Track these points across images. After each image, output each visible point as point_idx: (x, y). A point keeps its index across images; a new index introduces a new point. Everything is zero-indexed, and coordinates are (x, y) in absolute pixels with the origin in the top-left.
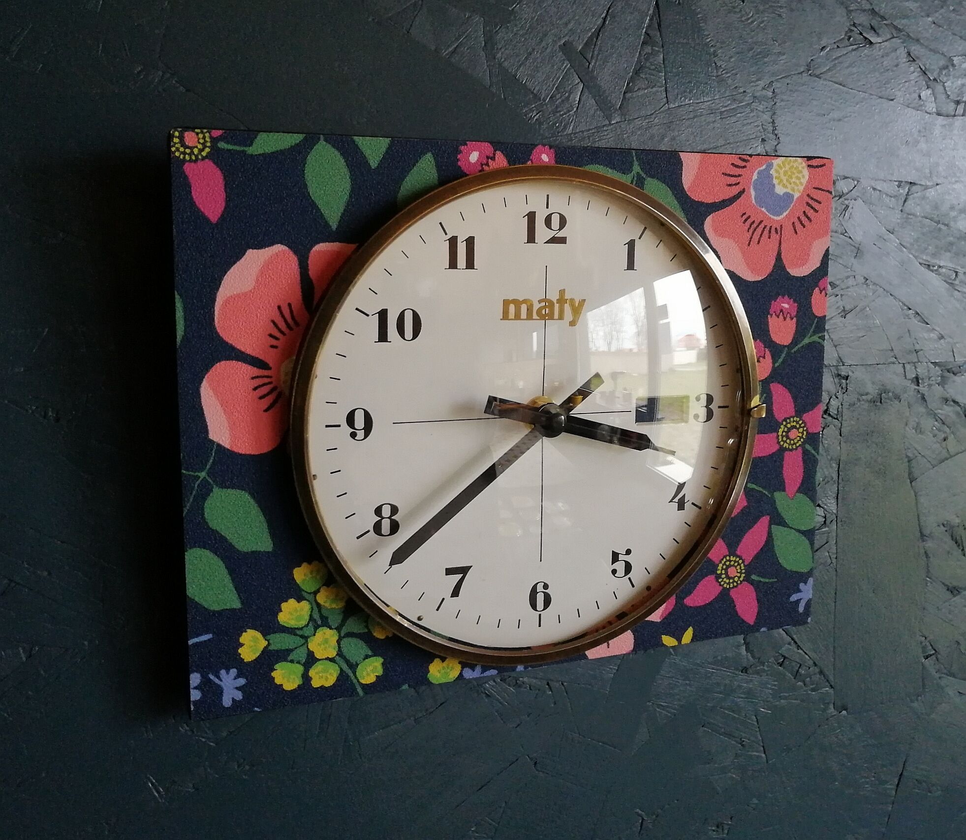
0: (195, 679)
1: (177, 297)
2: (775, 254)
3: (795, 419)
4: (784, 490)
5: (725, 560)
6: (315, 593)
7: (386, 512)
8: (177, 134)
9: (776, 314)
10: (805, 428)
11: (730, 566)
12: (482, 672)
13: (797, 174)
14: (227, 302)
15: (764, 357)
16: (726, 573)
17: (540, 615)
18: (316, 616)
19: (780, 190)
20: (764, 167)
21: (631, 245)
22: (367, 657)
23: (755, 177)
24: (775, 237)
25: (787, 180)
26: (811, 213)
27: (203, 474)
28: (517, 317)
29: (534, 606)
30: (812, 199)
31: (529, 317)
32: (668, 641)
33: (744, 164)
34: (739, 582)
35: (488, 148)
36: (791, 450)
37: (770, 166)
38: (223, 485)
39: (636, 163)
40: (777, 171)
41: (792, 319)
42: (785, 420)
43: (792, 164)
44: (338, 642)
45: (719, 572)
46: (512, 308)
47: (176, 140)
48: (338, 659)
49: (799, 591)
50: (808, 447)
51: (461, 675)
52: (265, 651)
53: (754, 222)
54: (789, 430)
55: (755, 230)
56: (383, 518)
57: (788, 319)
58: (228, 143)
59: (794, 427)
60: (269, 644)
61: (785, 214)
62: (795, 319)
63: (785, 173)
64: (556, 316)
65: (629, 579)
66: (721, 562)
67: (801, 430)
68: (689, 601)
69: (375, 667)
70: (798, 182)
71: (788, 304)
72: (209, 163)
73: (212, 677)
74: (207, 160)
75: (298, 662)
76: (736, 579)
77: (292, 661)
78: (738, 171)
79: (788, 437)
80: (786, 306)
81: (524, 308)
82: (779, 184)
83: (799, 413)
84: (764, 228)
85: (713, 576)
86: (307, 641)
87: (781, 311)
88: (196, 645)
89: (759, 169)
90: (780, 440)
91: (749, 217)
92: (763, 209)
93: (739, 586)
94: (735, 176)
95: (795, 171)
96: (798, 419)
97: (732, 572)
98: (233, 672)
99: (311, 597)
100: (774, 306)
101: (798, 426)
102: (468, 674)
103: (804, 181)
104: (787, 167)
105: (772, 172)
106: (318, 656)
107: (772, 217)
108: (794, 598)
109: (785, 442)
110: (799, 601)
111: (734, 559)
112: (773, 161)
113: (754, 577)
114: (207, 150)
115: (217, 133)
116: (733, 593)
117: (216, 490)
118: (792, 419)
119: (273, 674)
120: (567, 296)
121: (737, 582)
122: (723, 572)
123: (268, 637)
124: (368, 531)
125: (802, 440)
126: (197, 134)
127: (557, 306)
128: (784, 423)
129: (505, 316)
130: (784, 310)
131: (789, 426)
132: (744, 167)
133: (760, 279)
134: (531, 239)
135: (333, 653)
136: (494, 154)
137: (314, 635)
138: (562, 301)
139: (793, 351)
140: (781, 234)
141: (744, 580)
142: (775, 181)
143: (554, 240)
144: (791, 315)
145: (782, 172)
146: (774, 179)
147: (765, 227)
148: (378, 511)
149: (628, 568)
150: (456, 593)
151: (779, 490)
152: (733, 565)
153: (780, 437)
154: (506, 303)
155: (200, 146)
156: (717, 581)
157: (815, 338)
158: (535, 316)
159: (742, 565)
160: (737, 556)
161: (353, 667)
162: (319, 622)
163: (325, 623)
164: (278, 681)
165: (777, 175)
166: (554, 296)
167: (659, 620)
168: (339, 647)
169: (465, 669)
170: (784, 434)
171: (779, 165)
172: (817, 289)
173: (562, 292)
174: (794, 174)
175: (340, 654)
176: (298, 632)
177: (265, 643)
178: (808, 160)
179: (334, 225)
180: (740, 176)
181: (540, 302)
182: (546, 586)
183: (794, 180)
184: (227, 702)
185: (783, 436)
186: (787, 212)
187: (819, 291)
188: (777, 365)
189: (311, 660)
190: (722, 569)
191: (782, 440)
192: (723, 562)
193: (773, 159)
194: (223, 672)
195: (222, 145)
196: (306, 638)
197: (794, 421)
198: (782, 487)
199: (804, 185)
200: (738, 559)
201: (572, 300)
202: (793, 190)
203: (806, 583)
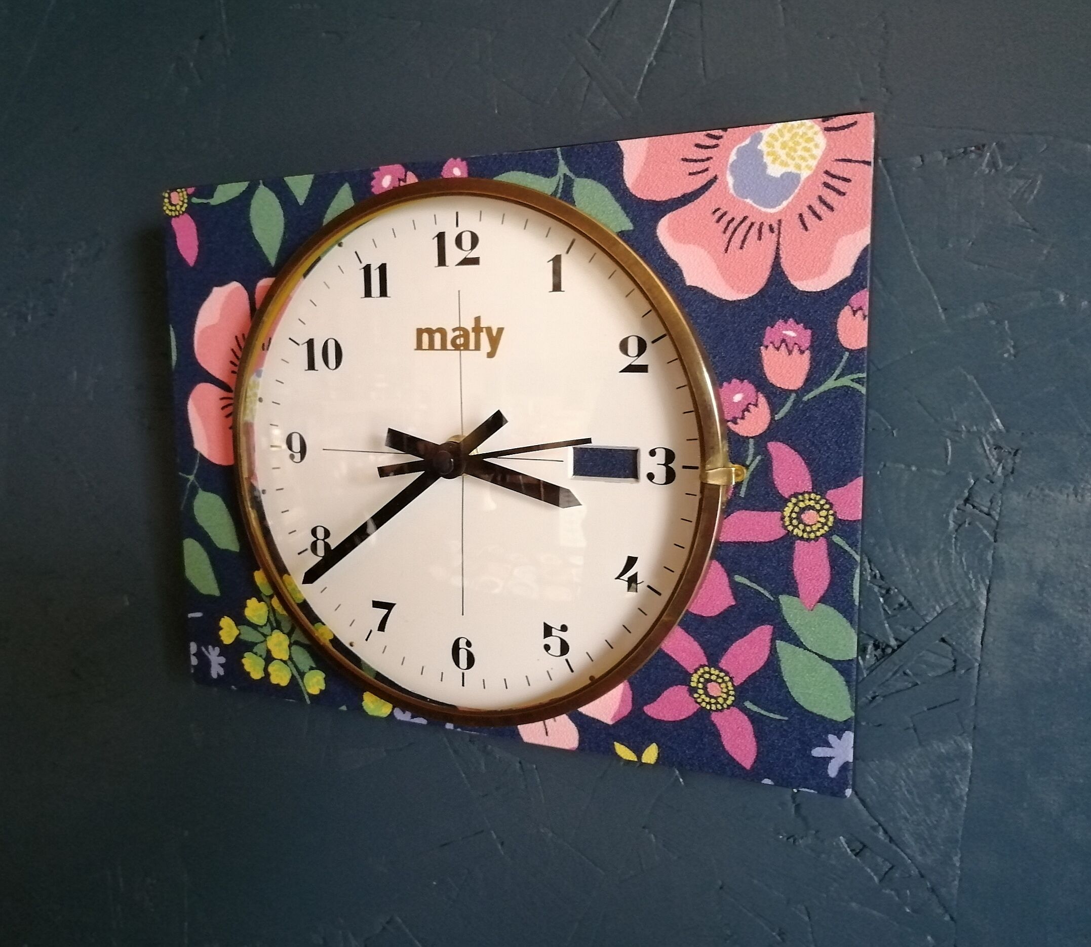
0: (193, 647)
1: (172, 329)
2: (769, 262)
3: (813, 496)
4: (795, 594)
5: (702, 671)
6: (271, 597)
7: (320, 533)
8: (167, 195)
9: (774, 345)
10: (831, 512)
11: (709, 681)
12: (413, 717)
13: (804, 144)
14: (202, 332)
15: (756, 405)
16: (705, 689)
17: (463, 674)
18: (272, 619)
19: (775, 170)
20: (747, 142)
21: (557, 260)
22: (311, 669)
23: (733, 157)
24: (769, 239)
25: (788, 155)
26: (830, 197)
27: (191, 478)
28: (431, 347)
29: (457, 662)
30: (834, 176)
31: (444, 347)
32: (624, 752)
33: (714, 142)
34: (725, 706)
35: (398, 168)
36: (808, 540)
37: (758, 139)
38: (206, 489)
39: (562, 162)
40: (769, 144)
41: (802, 352)
42: (795, 495)
43: (794, 131)
44: (290, 646)
45: (693, 684)
46: (425, 337)
47: (166, 200)
48: (289, 663)
49: (828, 745)
50: (836, 539)
51: (392, 713)
52: (237, 639)
53: (733, 219)
54: (803, 510)
55: (735, 230)
56: (318, 539)
57: (796, 351)
58: (198, 198)
59: (811, 508)
60: (240, 634)
61: (785, 203)
62: (807, 353)
63: (784, 146)
64: (472, 345)
65: (567, 661)
66: (696, 672)
67: (824, 513)
68: (651, 710)
69: (318, 681)
70: (806, 155)
71: (795, 331)
72: (187, 217)
73: (203, 649)
74: (185, 214)
75: (261, 656)
76: (720, 700)
77: (256, 654)
78: (704, 153)
79: (801, 521)
80: (791, 334)
81: (437, 337)
82: (774, 161)
83: (819, 488)
84: (750, 228)
85: (685, 688)
86: (265, 641)
87: (783, 341)
88: (192, 618)
89: (738, 146)
90: (787, 523)
91: (725, 213)
92: (749, 201)
93: (726, 711)
94: (703, 161)
95: (801, 140)
96: (818, 497)
97: (713, 689)
98: (217, 650)
99: (267, 600)
100: (770, 334)
101: (818, 507)
102: (400, 715)
103: (818, 153)
104: (787, 136)
105: (762, 146)
106: (275, 654)
107: (763, 209)
108: (818, 752)
109: (797, 527)
110: (827, 760)
111: (717, 672)
112: (761, 132)
113: (748, 704)
114: (186, 205)
115: (191, 190)
116: (715, 717)
117: (200, 491)
118: (806, 496)
119: (244, 661)
120: (483, 324)
121: (722, 705)
122: (700, 686)
123: (239, 627)
124: (306, 550)
125: (826, 528)
126: (179, 193)
127: (472, 336)
128: (794, 500)
129: (419, 347)
130: (788, 341)
131: (802, 505)
132: (716, 146)
133: (746, 296)
134: (442, 261)
135: (286, 658)
136: (406, 176)
137: (271, 635)
138: (477, 329)
139: (805, 399)
140: (779, 233)
141: (732, 705)
142: (767, 159)
143: (466, 262)
144: (799, 347)
145: (777, 145)
146: (765, 157)
147: (752, 224)
148: (314, 532)
149: (564, 648)
150: (382, 628)
151: (789, 594)
152: (715, 681)
153: (787, 519)
154: (420, 332)
155: (181, 203)
156: (691, 695)
157: (846, 381)
158: (449, 346)
159: (730, 684)
160: (721, 670)
161: (302, 675)
162: (275, 625)
163: (279, 627)
164: (247, 667)
165: (770, 149)
166: (469, 325)
167: (610, 722)
168: (290, 653)
169: (396, 709)
170: (794, 515)
171: (772, 136)
172: (847, 308)
173: (478, 320)
174: (798, 144)
175: (291, 658)
176: (259, 629)
177: (237, 632)
178: (824, 121)
179: (273, 261)
180: (708, 159)
181: (454, 330)
182: (469, 644)
183: (799, 153)
184: (214, 675)
185: (791, 519)
186: (790, 199)
187: (851, 312)
188: (777, 417)
189: (269, 658)
190: (699, 682)
191: (791, 524)
192: (699, 673)
193: (763, 128)
194: (210, 647)
195: (195, 200)
196: (265, 636)
197: (810, 499)
198: (792, 589)
199: (819, 158)
200: (722, 674)
201: (489, 330)
202: (798, 167)
203: (840, 738)
